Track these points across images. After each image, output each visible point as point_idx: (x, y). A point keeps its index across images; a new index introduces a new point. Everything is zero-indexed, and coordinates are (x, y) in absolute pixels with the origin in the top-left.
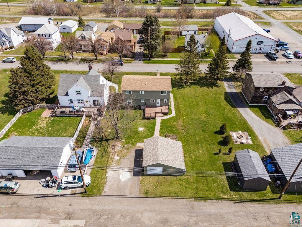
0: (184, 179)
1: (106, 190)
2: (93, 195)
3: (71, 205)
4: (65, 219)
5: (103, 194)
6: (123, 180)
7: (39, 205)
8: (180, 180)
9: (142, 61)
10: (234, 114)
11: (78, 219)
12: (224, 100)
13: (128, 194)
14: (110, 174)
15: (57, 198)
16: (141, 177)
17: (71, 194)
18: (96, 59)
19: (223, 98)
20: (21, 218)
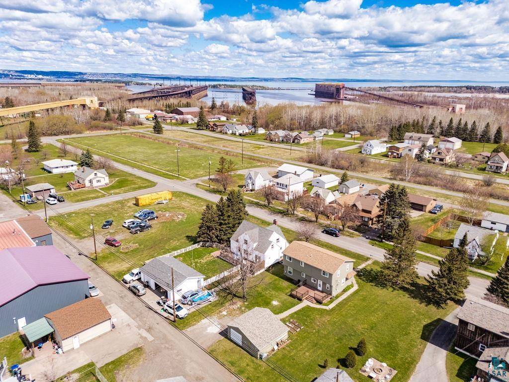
0: (257, 364)
1: (189, 330)
2: (176, 327)
3: (158, 324)
4: (146, 330)
5: (183, 331)
6: (208, 331)
7: (143, 311)
8: (253, 362)
9: (369, 240)
10: (411, 346)
11: (152, 335)
12: (422, 326)
13: (199, 343)
14: (205, 321)
15: (156, 314)
16: (223, 338)
17: (165, 318)
18: (316, 222)
19: (425, 323)
20: (126, 313)
